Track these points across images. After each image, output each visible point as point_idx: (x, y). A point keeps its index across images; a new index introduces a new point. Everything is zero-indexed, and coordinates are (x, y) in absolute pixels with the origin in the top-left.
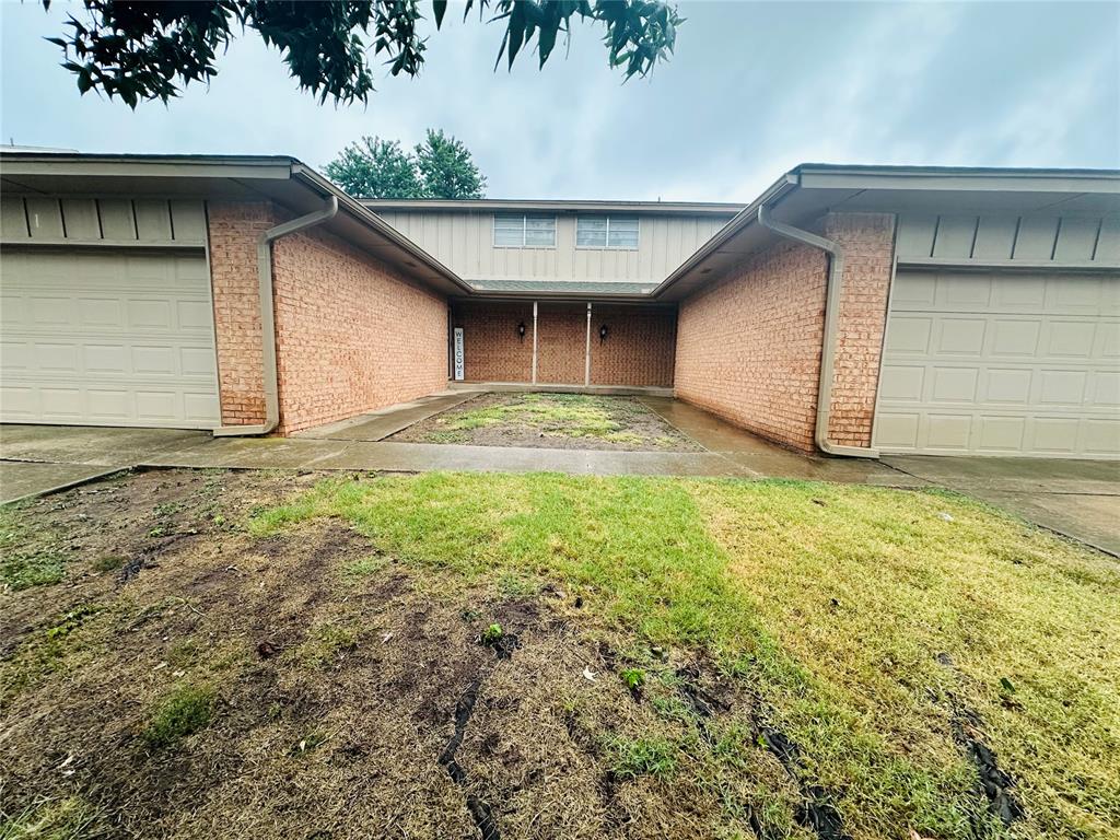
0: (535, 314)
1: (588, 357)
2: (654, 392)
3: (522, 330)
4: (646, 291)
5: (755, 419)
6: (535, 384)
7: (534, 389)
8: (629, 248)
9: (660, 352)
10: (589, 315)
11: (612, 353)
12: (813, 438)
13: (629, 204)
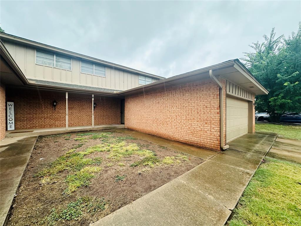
0: (67, 97)
1: (93, 116)
2: (118, 127)
3: (55, 104)
4: (115, 92)
5: (182, 138)
6: (68, 129)
7: (68, 131)
8: (102, 76)
9: (115, 112)
10: (93, 99)
11: (98, 113)
12: (220, 145)
13: (103, 61)
